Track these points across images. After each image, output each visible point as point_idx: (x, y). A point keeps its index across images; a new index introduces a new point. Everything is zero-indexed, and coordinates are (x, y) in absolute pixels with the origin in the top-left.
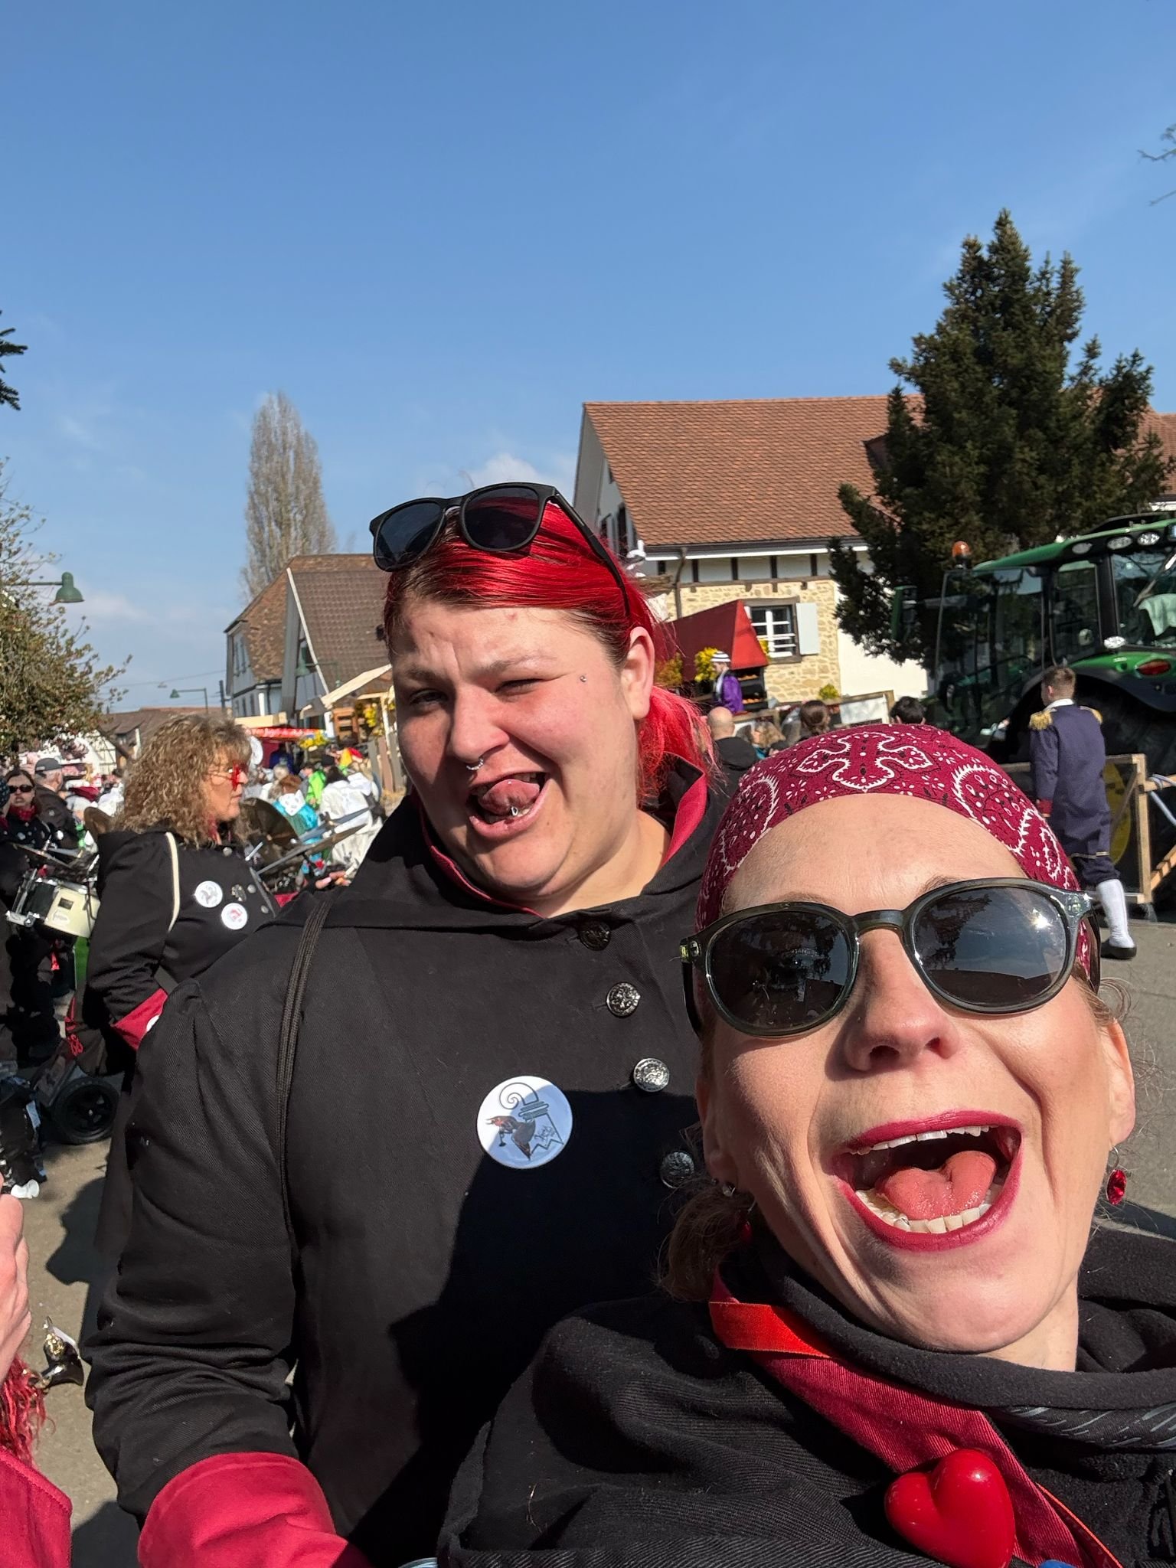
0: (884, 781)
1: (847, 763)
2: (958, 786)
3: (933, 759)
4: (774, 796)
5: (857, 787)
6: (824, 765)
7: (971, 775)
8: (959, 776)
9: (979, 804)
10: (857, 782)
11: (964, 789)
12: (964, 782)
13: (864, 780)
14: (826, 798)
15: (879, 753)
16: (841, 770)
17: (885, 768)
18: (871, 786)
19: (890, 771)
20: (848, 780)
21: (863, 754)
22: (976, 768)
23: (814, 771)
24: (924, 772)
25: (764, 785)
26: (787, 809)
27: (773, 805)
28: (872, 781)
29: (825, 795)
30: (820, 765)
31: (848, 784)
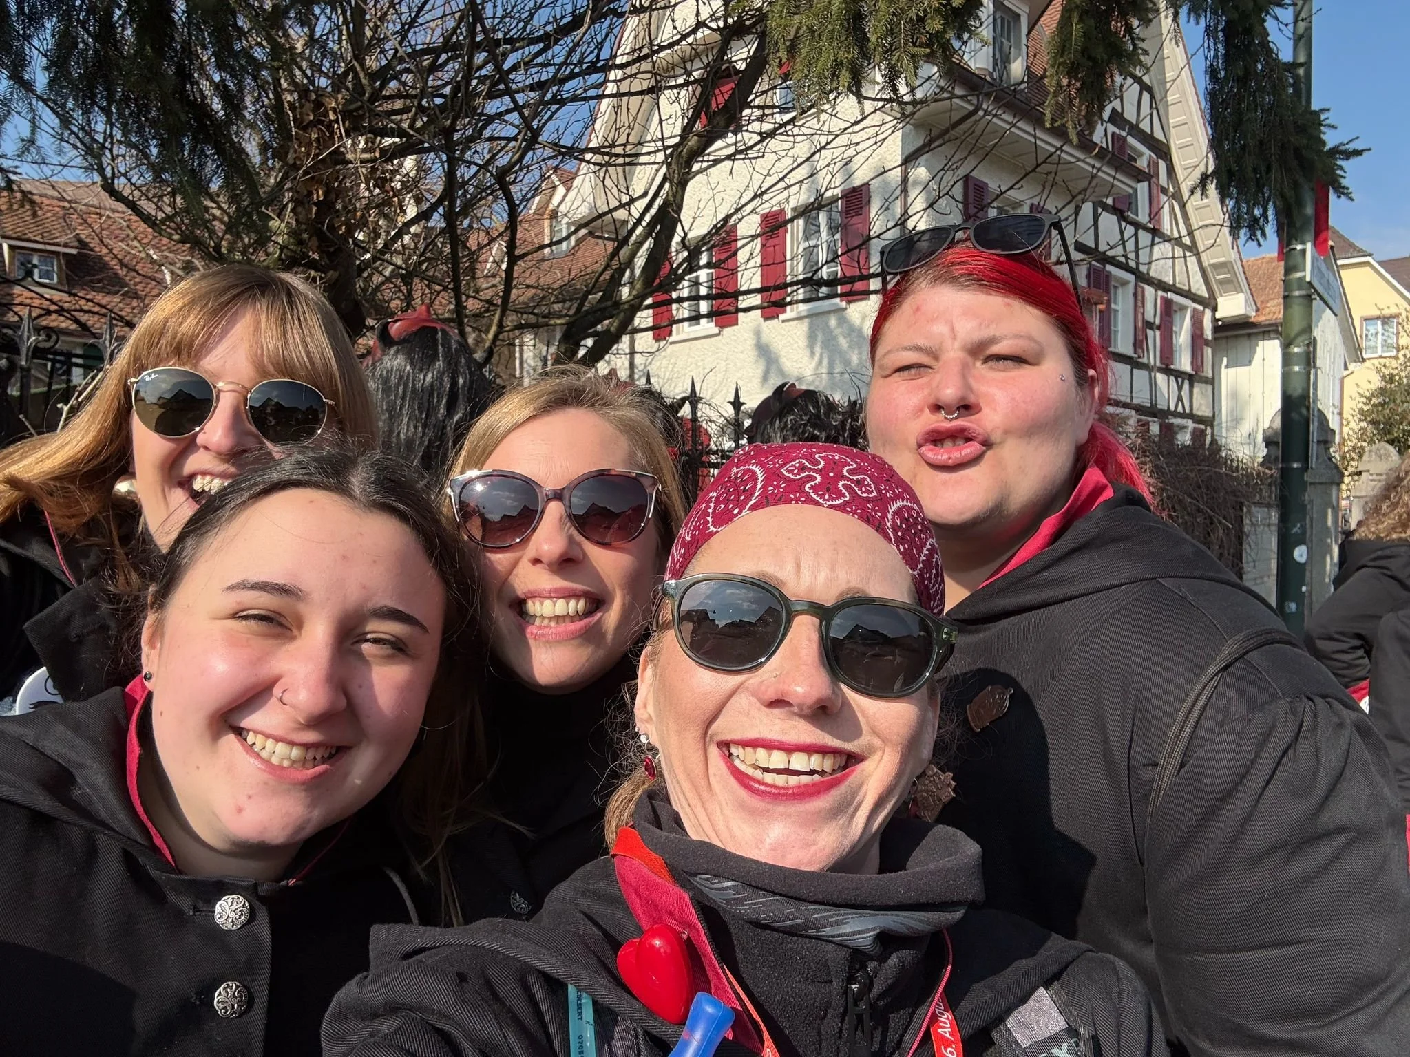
0: (841, 501)
1: (819, 478)
2: (890, 517)
3: (879, 491)
4: (759, 486)
5: (821, 501)
6: (802, 475)
7: (900, 509)
8: (893, 508)
9: (900, 534)
10: (822, 497)
11: (893, 520)
12: (895, 513)
13: (827, 497)
14: (797, 503)
15: (843, 477)
16: (813, 483)
17: (844, 491)
18: (831, 503)
19: (847, 494)
20: (816, 492)
21: (831, 474)
22: (905, 503)
23: (792, 477)
24: (868, 500)
25: (754, 473)
26: (766, 501)
27: (757, 494)
28: (833, 499)
29: (797, 500)
30: (798, 474)
31: (815, 497)
